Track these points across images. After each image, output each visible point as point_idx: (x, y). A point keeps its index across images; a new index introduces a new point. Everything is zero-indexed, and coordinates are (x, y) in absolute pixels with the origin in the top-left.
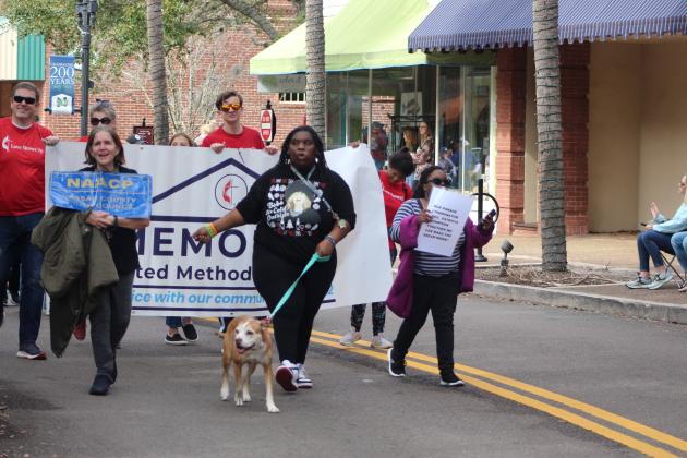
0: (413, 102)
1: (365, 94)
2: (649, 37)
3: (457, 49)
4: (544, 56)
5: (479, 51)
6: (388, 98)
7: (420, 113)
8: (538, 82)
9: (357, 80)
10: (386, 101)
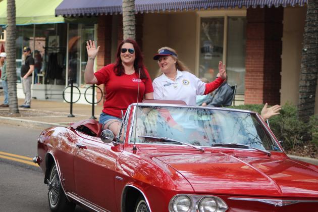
0: (55, 40)
1: (32, 36)
2: (176, 11)
3: (79, 15)
4: (128, 19)
5: (90, 16)
6: (42, 38)
7: (58, 46)
8: (124, 32)
9: (28, 30)
10: (41, 40)
